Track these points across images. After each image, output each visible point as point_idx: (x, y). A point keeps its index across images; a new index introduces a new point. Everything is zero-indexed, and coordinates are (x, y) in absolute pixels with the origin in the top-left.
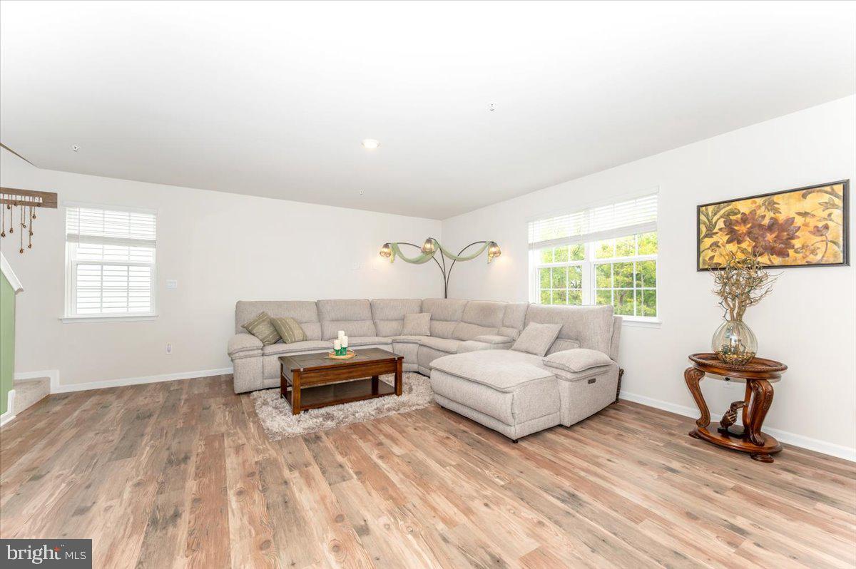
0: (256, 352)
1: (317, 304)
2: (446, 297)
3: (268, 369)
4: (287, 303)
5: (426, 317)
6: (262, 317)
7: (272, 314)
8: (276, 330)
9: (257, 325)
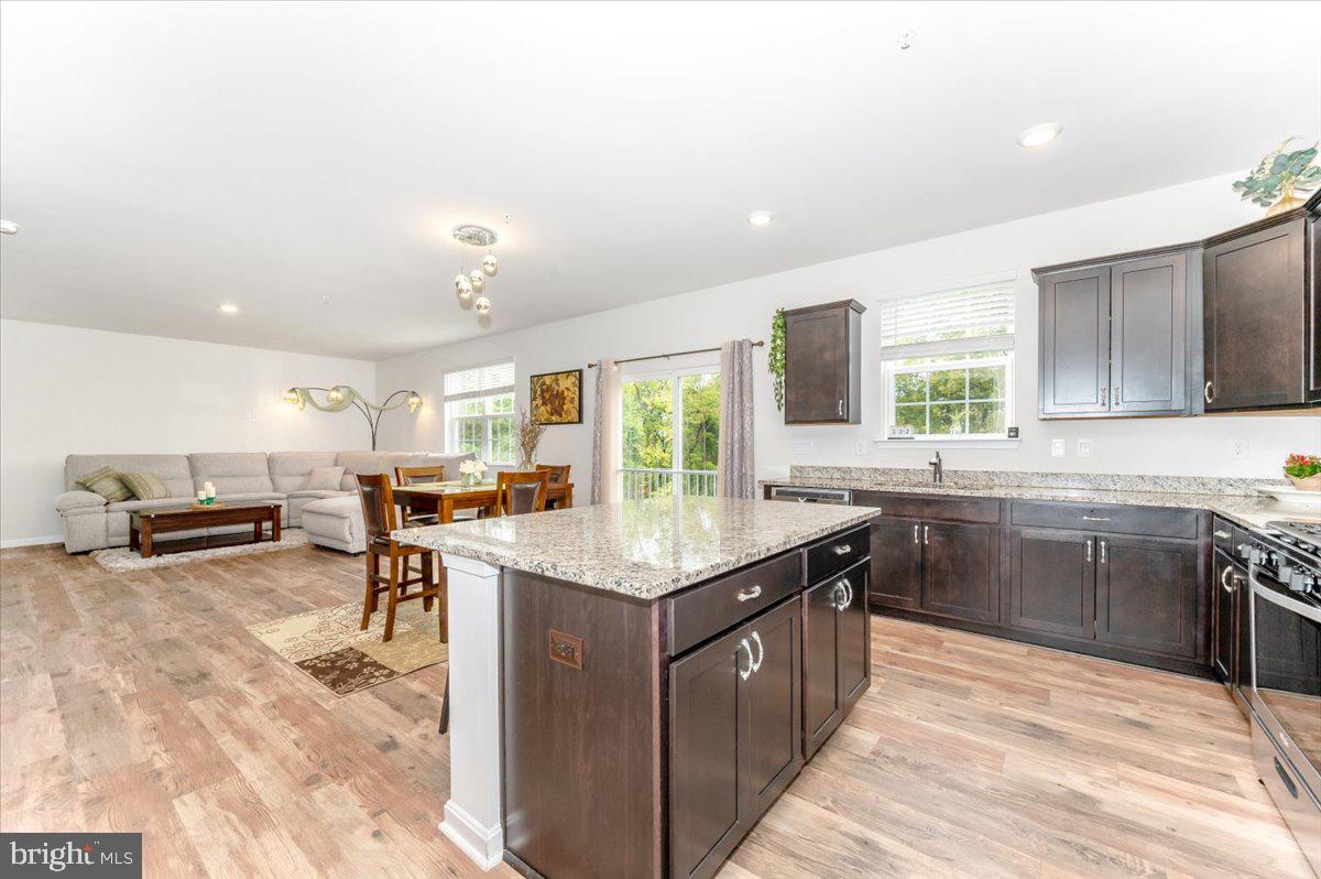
0: (97, 508)
1: (190, 458)
2: (374, 449)
3: (114, 526)
4: (145, 457)
5: (340, 470)
6: (105, 473)
7: (121, 470)
8: (126, 487)
9: (99, 480)
